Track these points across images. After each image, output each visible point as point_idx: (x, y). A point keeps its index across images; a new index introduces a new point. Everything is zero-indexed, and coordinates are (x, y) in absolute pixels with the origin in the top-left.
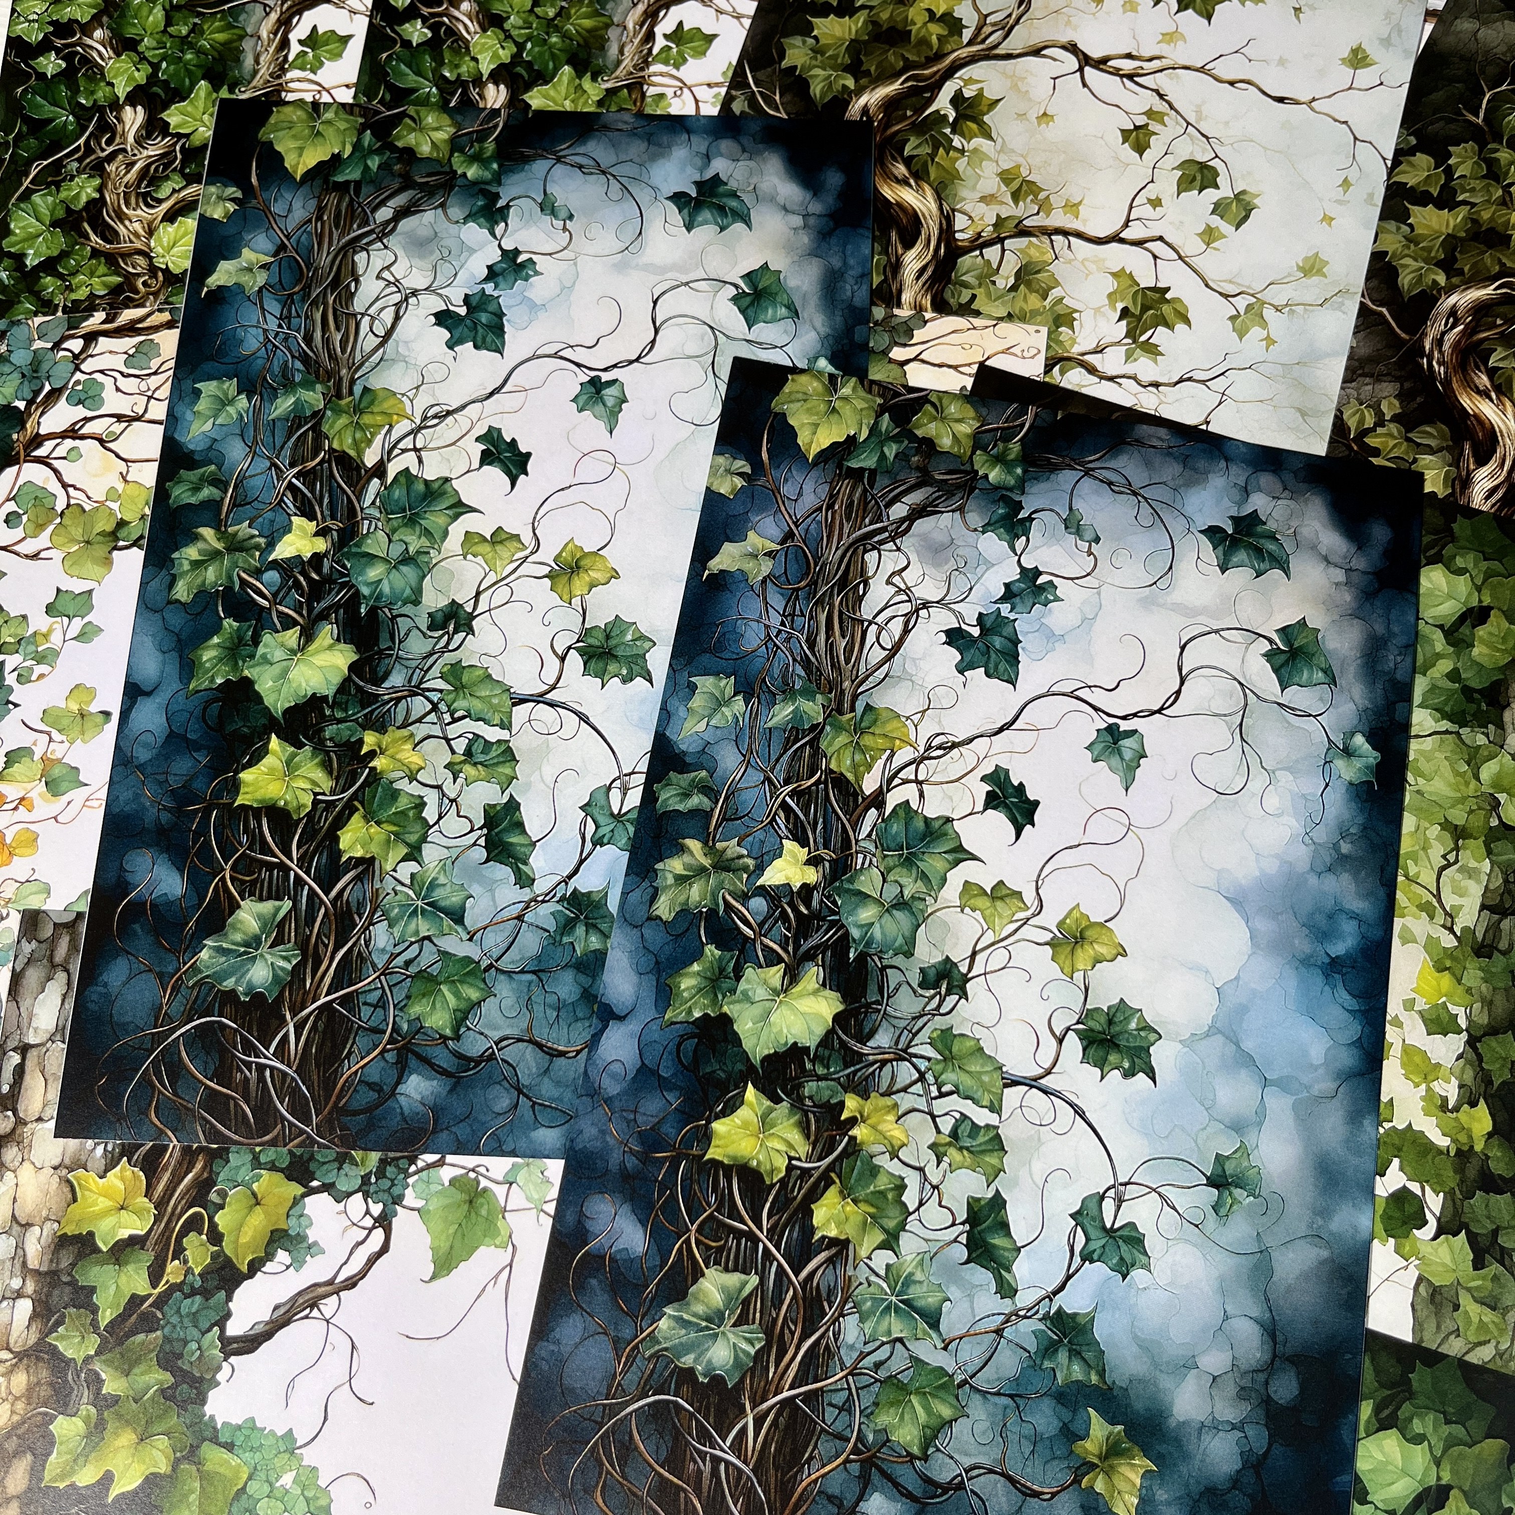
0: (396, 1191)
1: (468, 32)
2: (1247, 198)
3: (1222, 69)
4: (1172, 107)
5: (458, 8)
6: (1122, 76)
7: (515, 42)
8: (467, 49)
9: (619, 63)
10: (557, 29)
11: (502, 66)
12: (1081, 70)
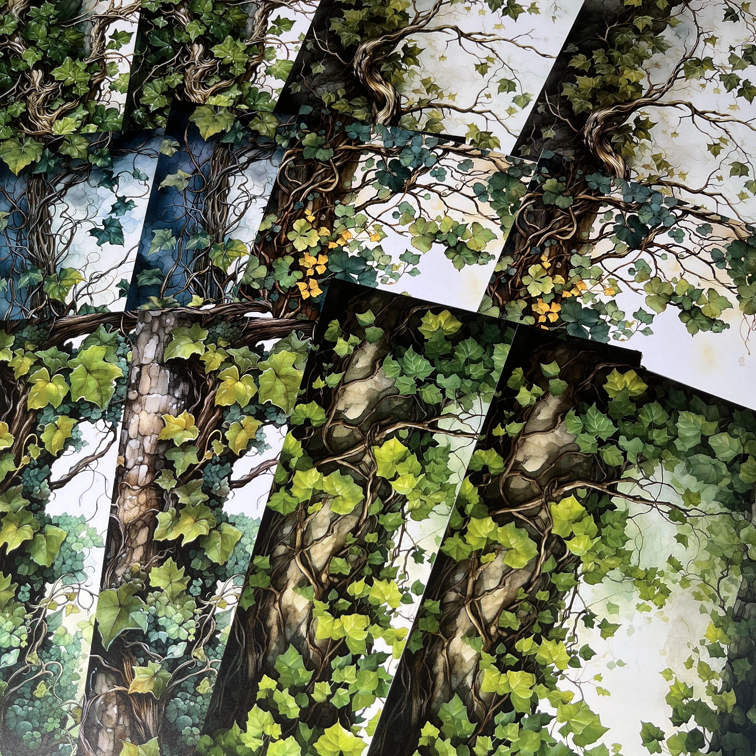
0: (117, 416)
1: (184, 22)
2: (527, 96)
3: (520, 41)
4: (497, 56)
5: (179, 11)
6: (477, 42)
7: (206, 26)
8: (184, 29)
9: (252, 34)
10: (224, 20)
11: (200, 36)
12: (459, 38)
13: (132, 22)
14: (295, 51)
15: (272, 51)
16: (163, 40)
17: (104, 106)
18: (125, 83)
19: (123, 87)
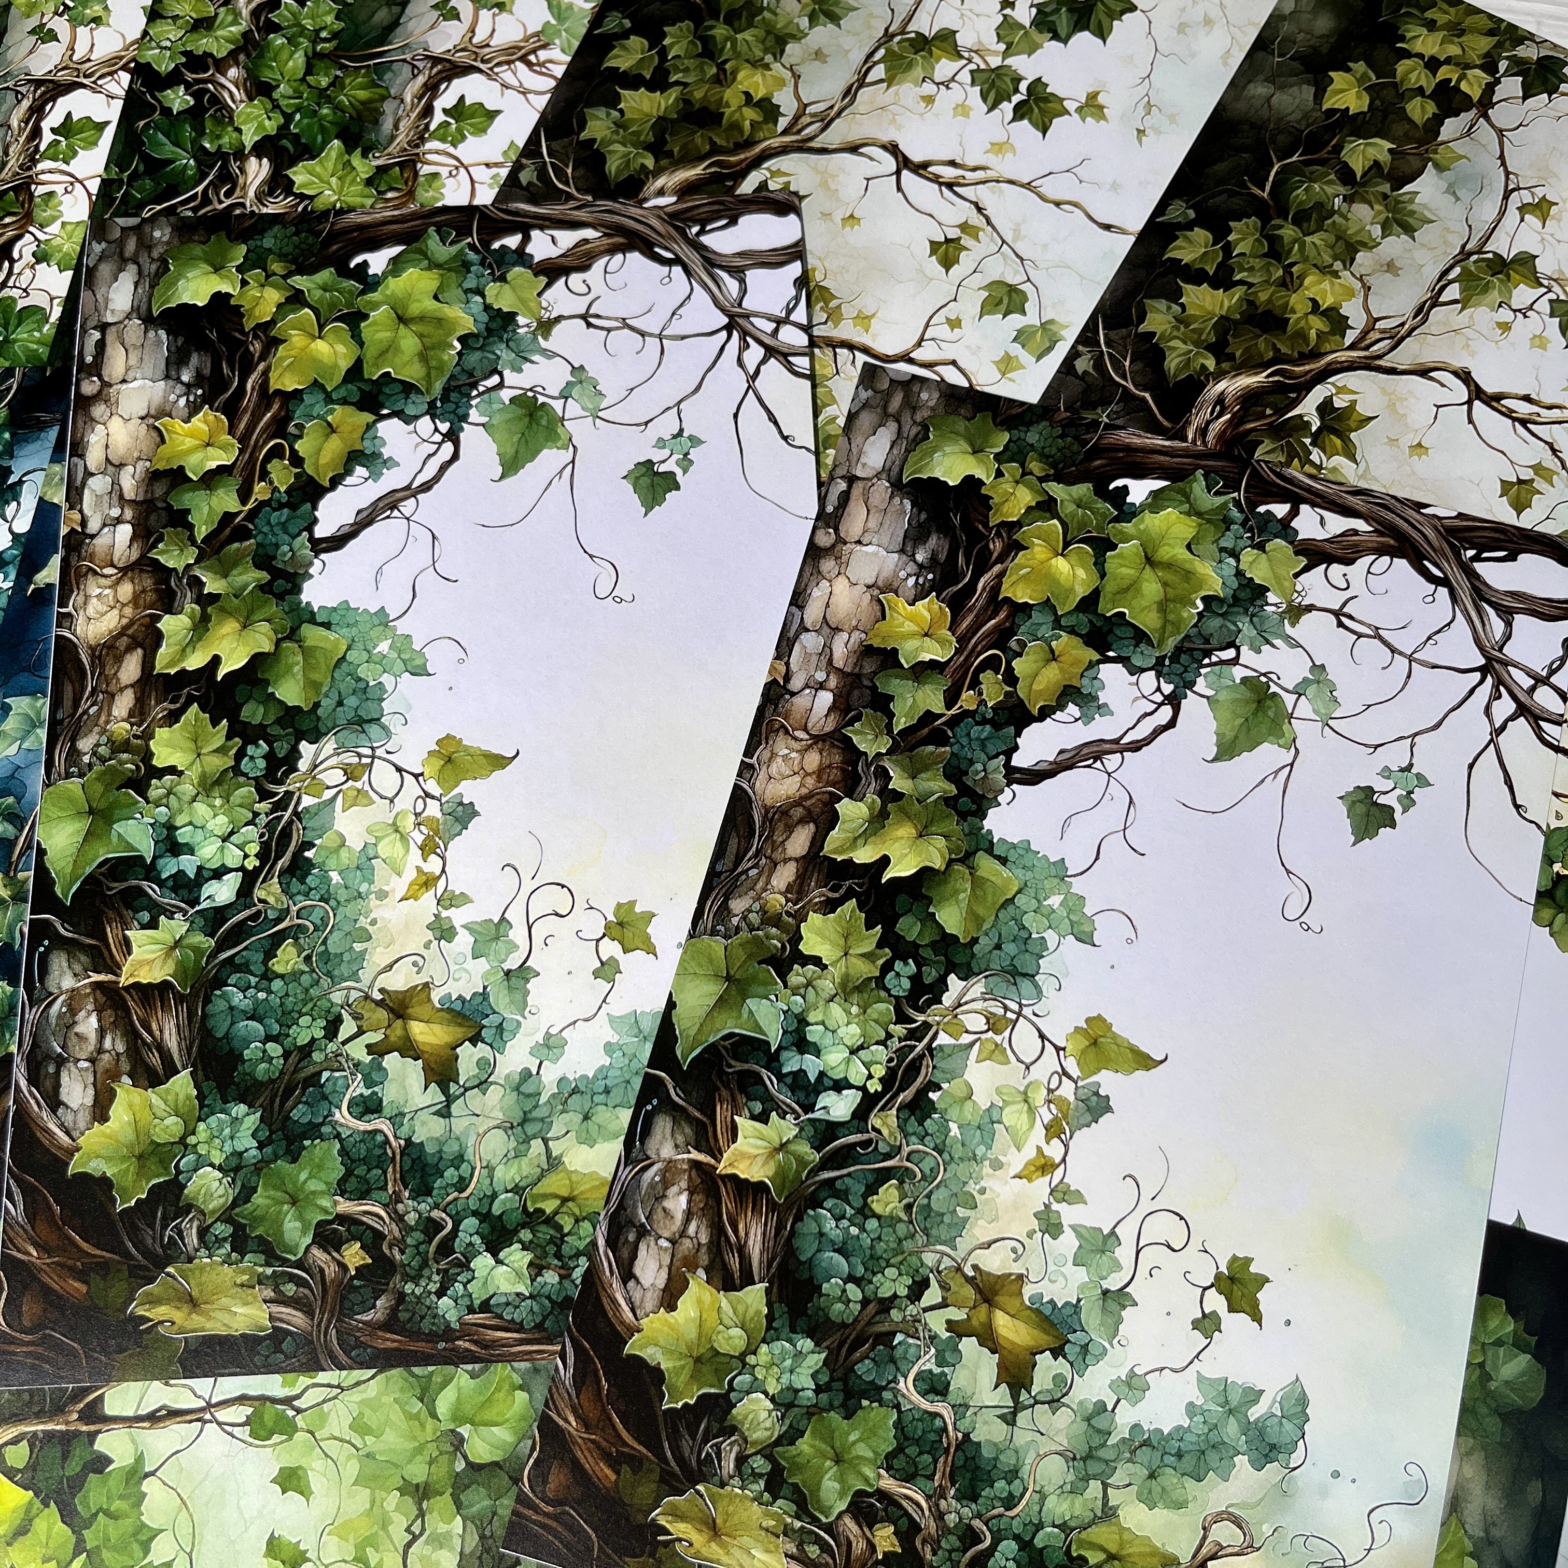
1: (234, 101)
3: (1049, 188)
4: (989, 222)
5: (224, 74)
6: (941, 184)
7: (283, 113)
8: (231, 118)
9: (393, 138)
10: (329, 100)
11: (267, 138)
12: (898, 173)
13: (111, 97)
14: (491, 186)
15: (436, 184)
16: (176, 144)
17: (14, 300)
18: (71, 247)
19: (66, 254)
